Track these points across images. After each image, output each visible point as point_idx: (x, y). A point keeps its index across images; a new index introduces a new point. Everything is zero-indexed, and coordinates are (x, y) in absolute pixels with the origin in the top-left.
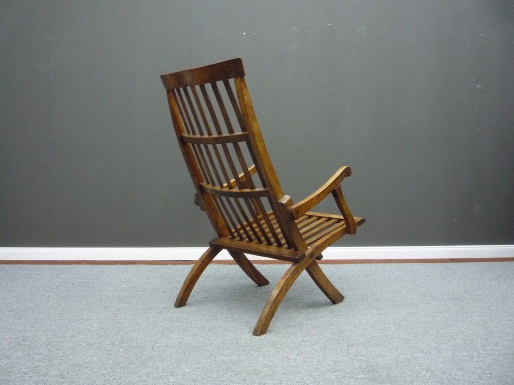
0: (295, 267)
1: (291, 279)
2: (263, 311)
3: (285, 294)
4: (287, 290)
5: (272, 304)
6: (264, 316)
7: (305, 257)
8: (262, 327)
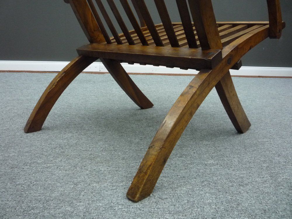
0: (205, 76)
1: (199, 95)
2: (148, 154)
3: (187, 122)
4: (191, 114)
5: (165, 141)
6: (149, 163)
7: (222, 59)
8: (145, 185)
